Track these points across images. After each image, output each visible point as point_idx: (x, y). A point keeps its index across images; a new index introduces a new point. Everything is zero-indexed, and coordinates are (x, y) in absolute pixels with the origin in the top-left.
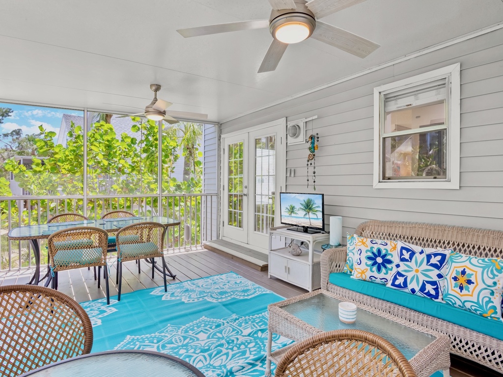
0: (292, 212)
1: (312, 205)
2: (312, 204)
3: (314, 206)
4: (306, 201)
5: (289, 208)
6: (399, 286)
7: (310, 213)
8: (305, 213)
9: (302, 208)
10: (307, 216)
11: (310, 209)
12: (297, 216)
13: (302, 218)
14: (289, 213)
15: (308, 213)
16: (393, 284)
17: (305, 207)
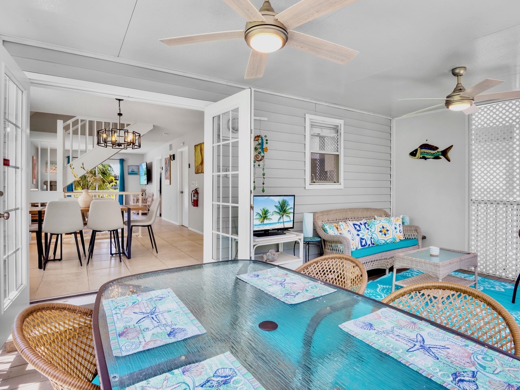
0: (265, 218)
1: (287, 207)
2: (286, 205)
3: (288, 208)
4: (281, 202)
5: (261, 214)
6: (364, 246)
7: (284, 216)
8: (279, 217)
9: (277, 211)
10: (281, 220)
11: (285, 211)
12: (271, 222)
13: (276, 223)
14: (261, 221)
15: (283, 216)
16: (362, 246)
17: (279, 209)
